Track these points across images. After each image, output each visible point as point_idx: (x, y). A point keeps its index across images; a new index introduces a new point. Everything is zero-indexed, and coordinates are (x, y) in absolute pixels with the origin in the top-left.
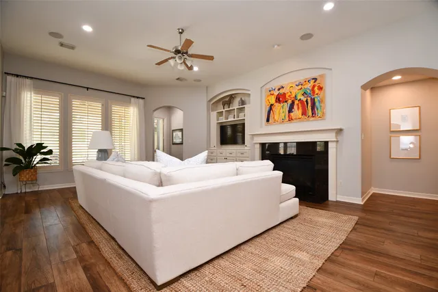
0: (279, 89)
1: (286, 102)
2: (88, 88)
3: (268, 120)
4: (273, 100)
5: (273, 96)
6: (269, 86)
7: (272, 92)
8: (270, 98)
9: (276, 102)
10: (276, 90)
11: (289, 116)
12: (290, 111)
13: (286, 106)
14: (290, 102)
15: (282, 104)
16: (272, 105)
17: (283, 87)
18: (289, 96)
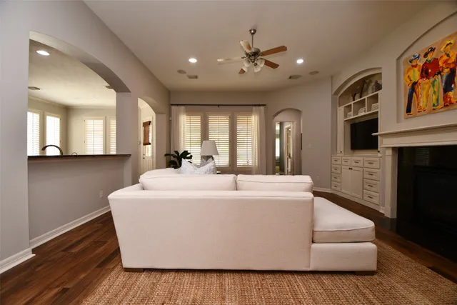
0: (426, 55)
1: (439, 73)
2: (219, 105)
3: (409, 110)
4: (416, 75)
5: (416, 69)
6: (409, 55)
7: (414, 64)
8: (411, 74)
9: (422, 77)
10: (422, 57)
11: (445, 99)
12: (447, 88)
13: (439, 81)
14: (446, 71)
15: (432, 80)
16: (415, 83)
17: (432, 50)
18: (445, 62)
